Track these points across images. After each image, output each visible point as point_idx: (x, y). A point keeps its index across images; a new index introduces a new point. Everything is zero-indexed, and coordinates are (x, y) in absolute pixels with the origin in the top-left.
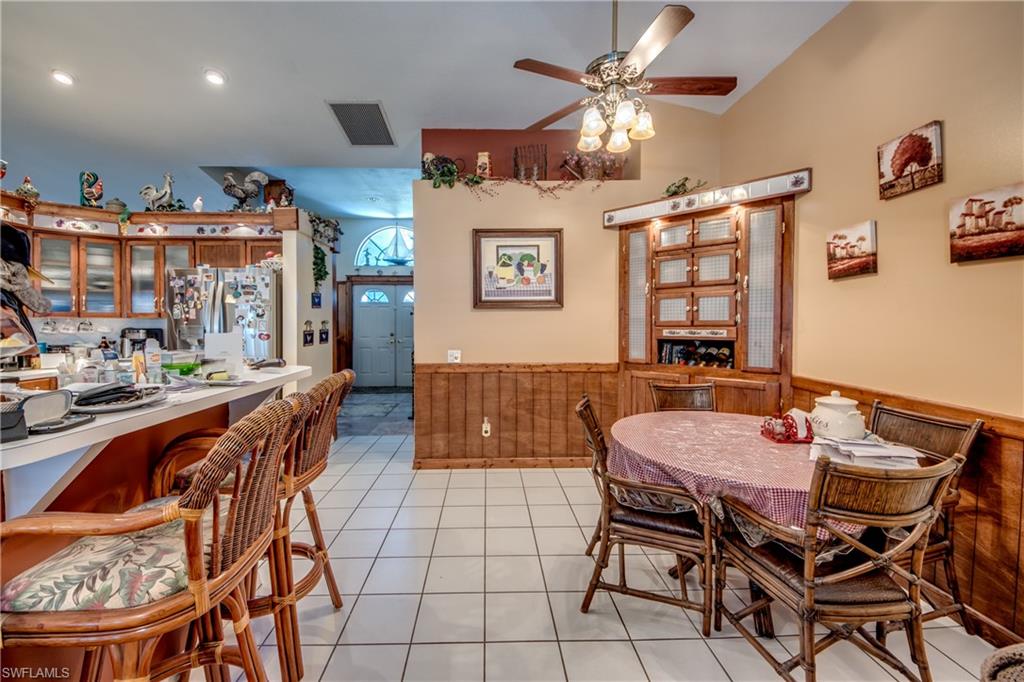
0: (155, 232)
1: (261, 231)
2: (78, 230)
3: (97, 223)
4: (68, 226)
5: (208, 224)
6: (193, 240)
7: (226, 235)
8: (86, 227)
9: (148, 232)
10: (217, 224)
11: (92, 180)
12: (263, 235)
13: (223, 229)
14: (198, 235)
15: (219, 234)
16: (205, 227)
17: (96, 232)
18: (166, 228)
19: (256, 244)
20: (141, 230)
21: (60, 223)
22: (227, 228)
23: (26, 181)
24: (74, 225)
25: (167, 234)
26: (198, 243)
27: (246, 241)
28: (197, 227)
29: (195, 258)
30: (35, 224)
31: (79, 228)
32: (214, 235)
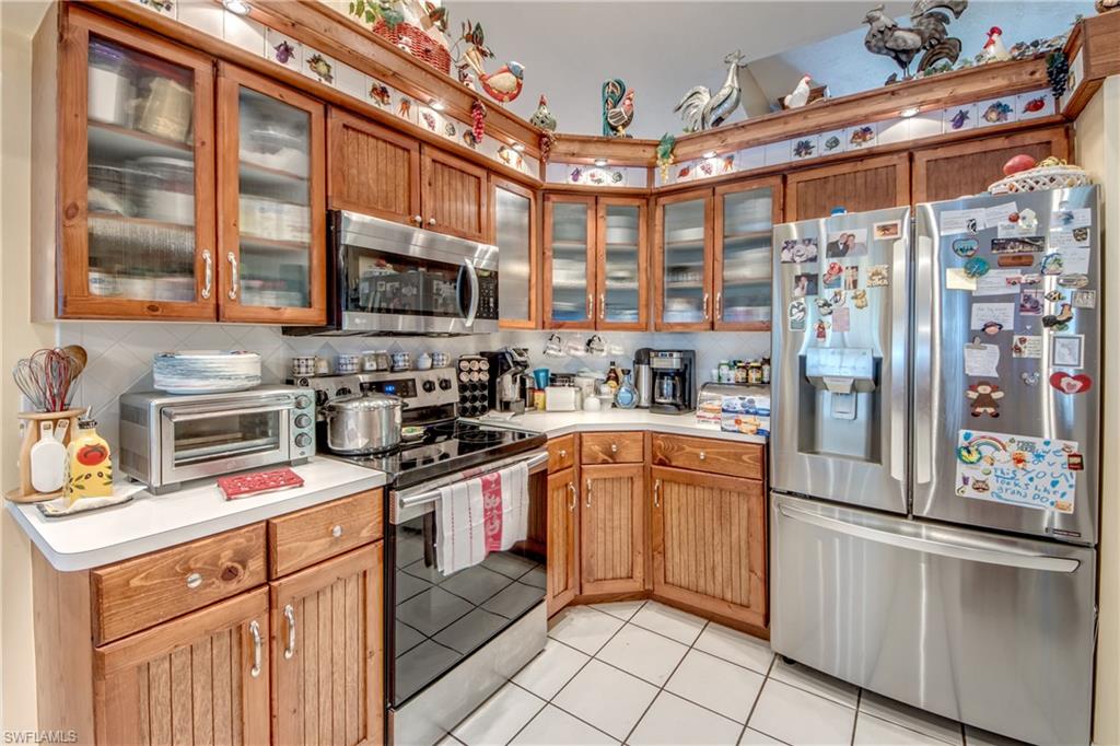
0: (708, 171)
1: (961, 119)
2: (596, 184)
3: (621, 170)
4: (585, 180)
5: (820, 130)
6: (783, 173)
7: (865, 145)
8: (607, 180)
9: (697, 174)
10: (843, 125)
11: (618, 93)
12: (968, 127)
13: (856, 135)
14: (798, 158)
15: (847, 145)
16: (813, 140)
17: (620, 184)
18: (730, 160)
19: (941, 153)
20: (684, 173)
21: (576, 175)
22: (867, 130)
23: (542, 103)
24: (592, 176)
25: (733, 170)
26: (792, 179)
27: (910, 151)
28: (795, 142)
29: (784, 210)
30: (547, 181)
31: (599, 181)
32: (836, 151)
